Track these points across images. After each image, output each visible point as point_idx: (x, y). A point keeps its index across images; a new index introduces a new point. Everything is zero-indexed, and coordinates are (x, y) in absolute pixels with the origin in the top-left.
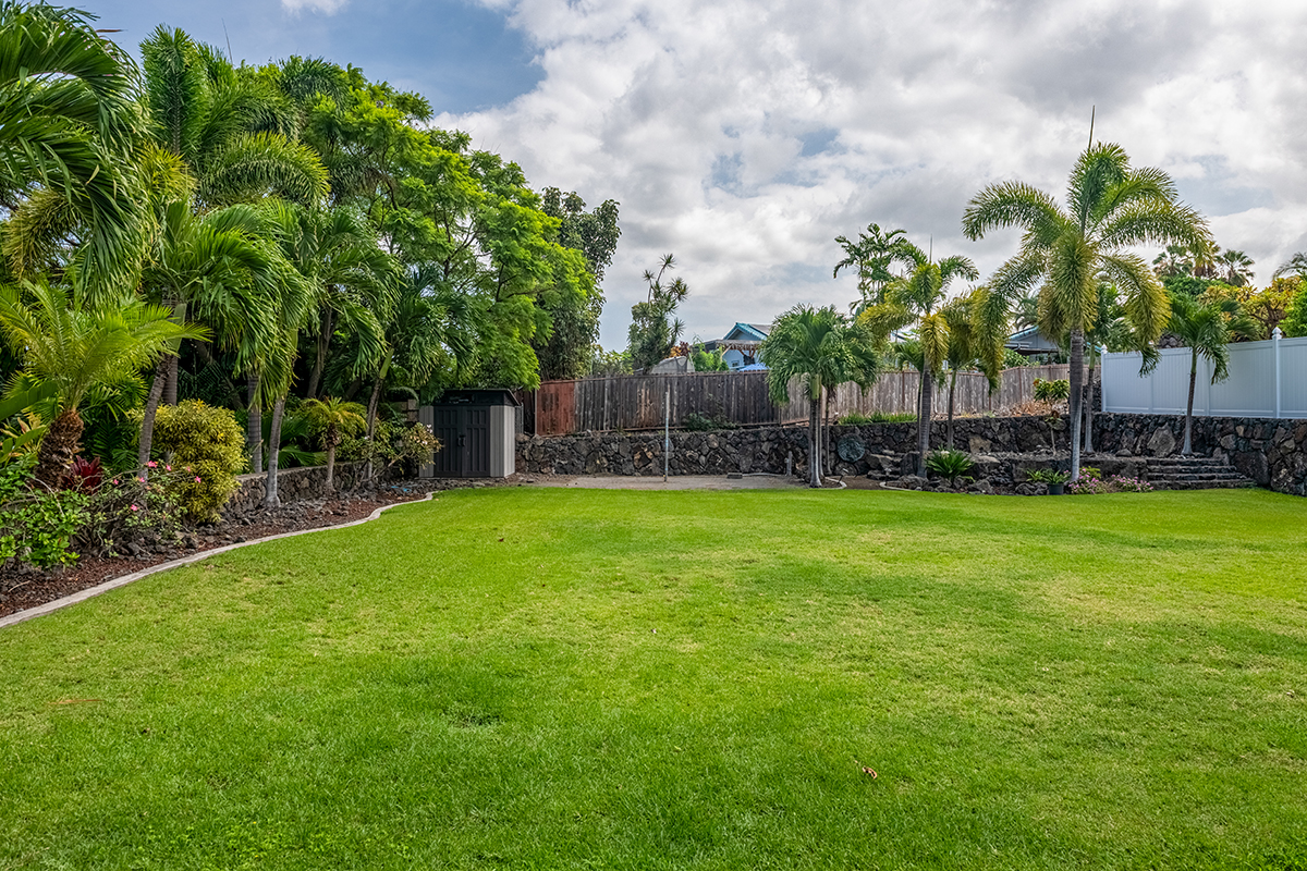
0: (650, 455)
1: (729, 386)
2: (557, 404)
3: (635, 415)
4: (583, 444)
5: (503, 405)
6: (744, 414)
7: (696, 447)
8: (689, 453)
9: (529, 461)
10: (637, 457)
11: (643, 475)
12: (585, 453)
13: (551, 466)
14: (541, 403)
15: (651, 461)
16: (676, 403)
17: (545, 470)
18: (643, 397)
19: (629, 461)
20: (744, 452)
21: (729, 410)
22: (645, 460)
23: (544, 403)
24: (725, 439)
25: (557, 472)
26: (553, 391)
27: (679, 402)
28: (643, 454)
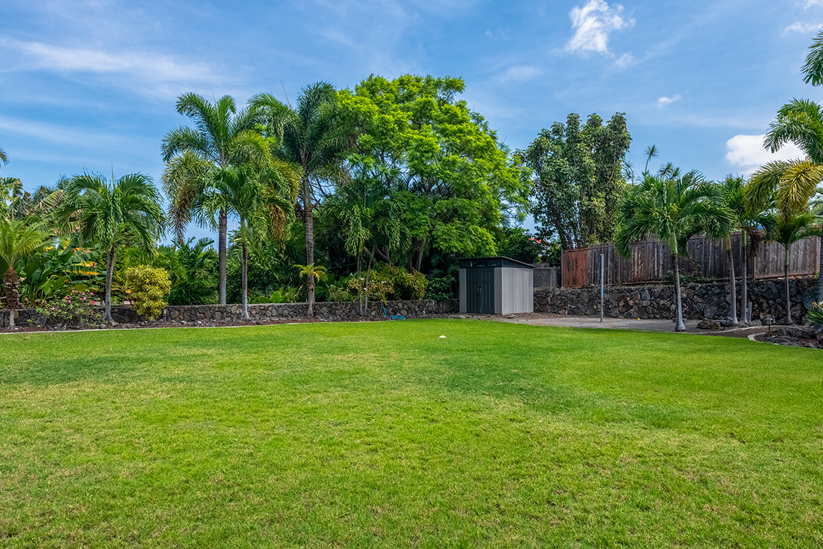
0: (631, 303)
1: (707, 247)
2: (576, 266)
3: (630, 272)
4: (585, 294)
5: (501, 267)
6: (721, 270)
7: (668, 297)
8: (662, 302)
9: (551, 305)
10: (622, 304)
11: (625, 317)
12: (586, 300)
13: (565, 309)
14: (566, 265)
15: (632, 307)
16: (661, 263)
17: (561, 312)
18: (636, 258)
19: (615, 307)
20: (710, 302)
21: (706, 267)
22: (627, 305)
23: (569, 265)
24: (692, 291)
25: (568, 314)
26: (574, 257)
27: (664, 261)
28: (626, 302)
